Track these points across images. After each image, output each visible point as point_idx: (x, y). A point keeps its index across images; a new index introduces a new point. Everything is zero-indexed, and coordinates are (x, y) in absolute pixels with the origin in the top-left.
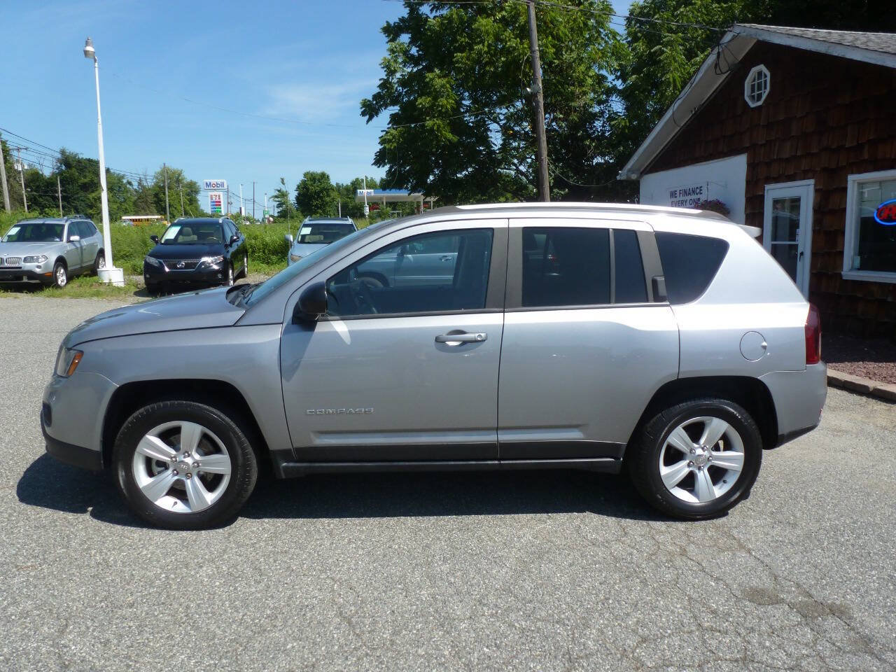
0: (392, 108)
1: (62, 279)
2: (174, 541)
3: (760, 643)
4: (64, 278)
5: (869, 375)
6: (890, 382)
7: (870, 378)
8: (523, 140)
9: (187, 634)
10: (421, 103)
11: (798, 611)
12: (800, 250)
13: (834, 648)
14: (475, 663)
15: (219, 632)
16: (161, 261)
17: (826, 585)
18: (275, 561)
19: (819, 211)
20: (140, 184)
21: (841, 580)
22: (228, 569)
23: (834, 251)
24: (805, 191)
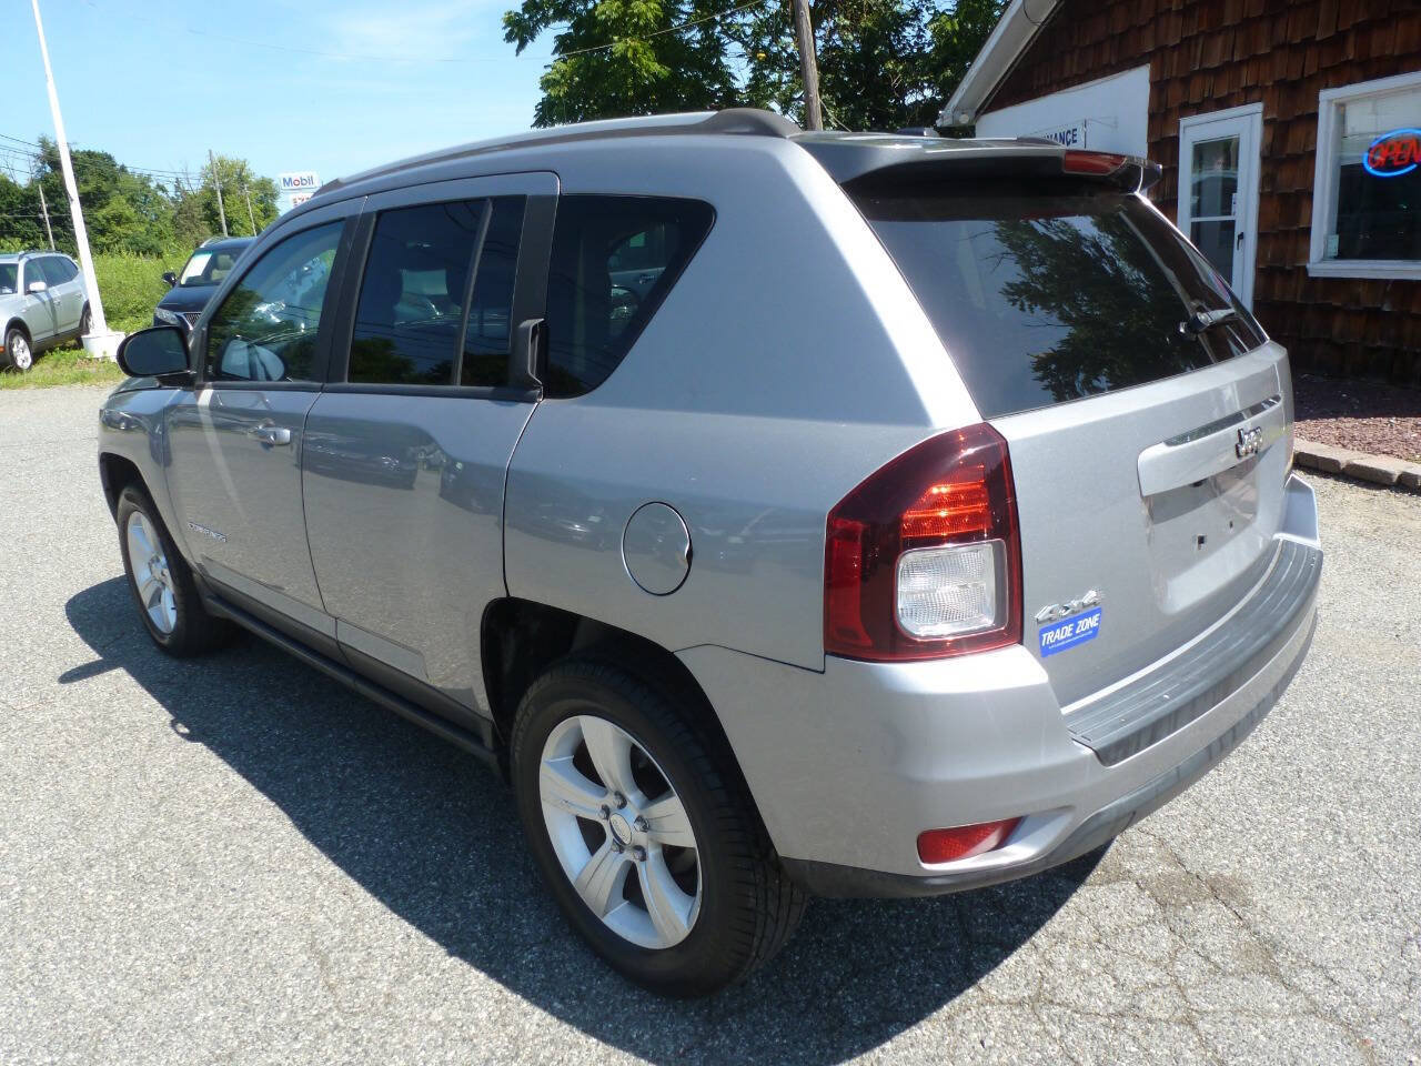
0: (557, 24)
1: (23, 355)
2: (59, 819)
3: (1071, 964)
4: (27, 354)
5: (1342, 441)
6: (1375, 452)
7: (1344, 446)
8: (787, 69)
9: (24, 1005)
10: (604, 13)
11: (1153, 895)
12: (1237, 232)
13: (1206, 967)
14: (530, 1035)
15: (80, 996)
16: (181, 314)
17: (1212, 839)
18: (226, 847)
19: (1272, 159)
20: (177, 188)
21: (1240, 828)
22: (138, 868)
23: (1295, 228)
24: (1245, 125)
